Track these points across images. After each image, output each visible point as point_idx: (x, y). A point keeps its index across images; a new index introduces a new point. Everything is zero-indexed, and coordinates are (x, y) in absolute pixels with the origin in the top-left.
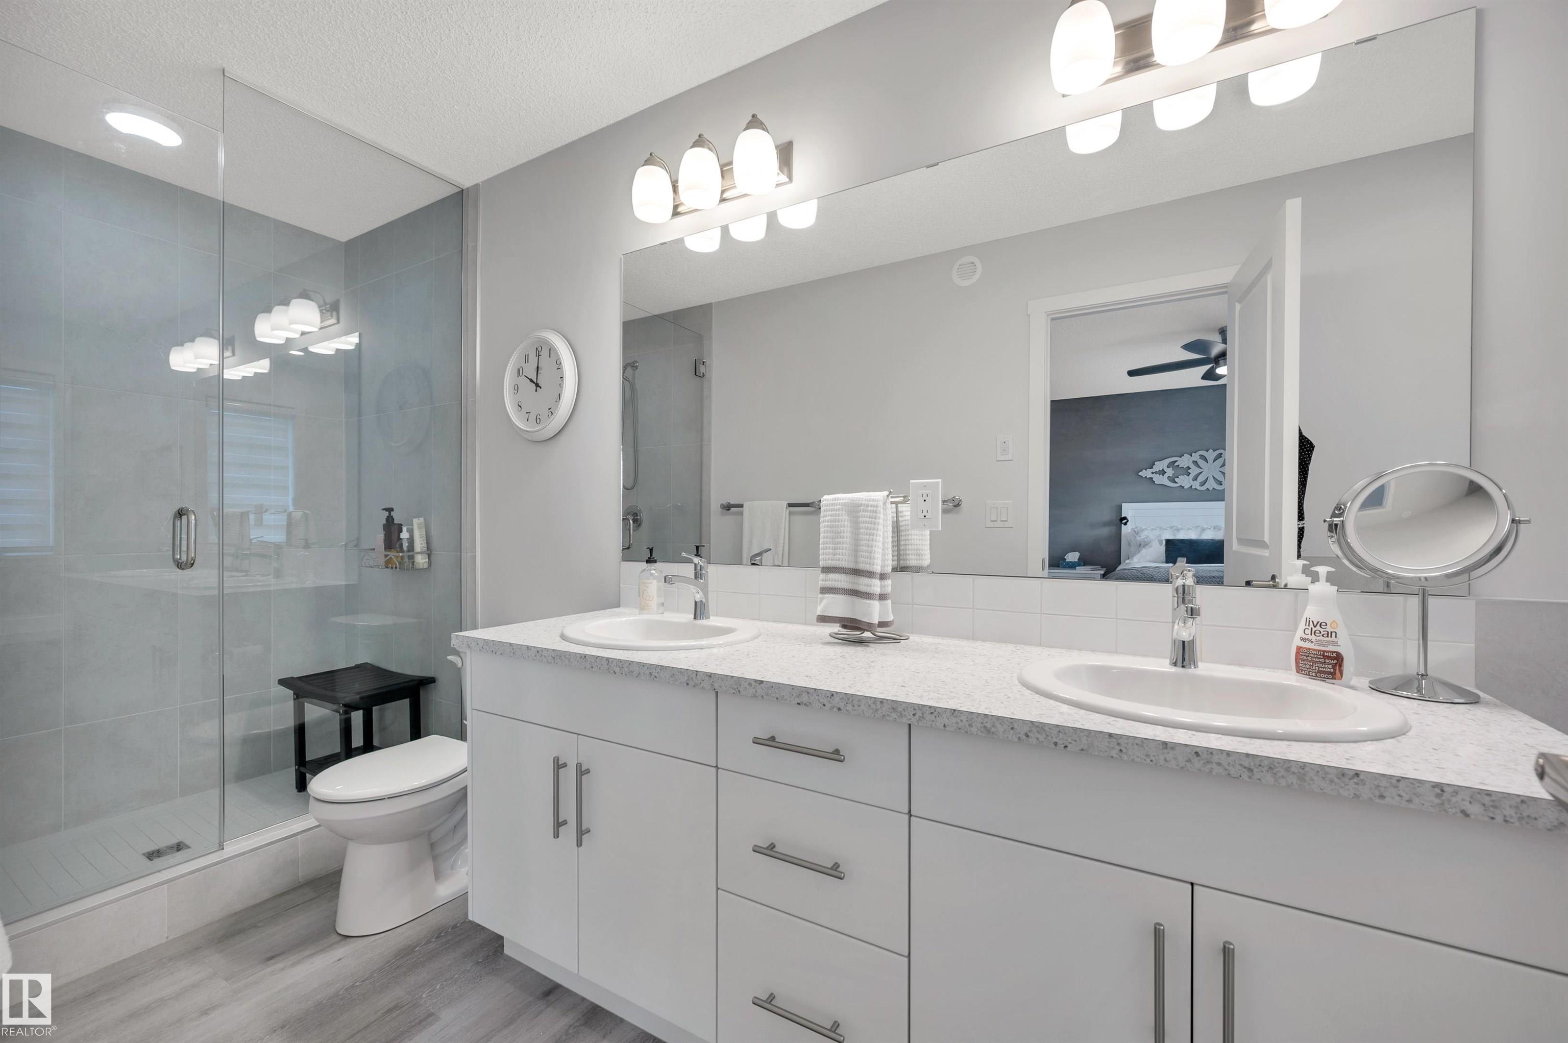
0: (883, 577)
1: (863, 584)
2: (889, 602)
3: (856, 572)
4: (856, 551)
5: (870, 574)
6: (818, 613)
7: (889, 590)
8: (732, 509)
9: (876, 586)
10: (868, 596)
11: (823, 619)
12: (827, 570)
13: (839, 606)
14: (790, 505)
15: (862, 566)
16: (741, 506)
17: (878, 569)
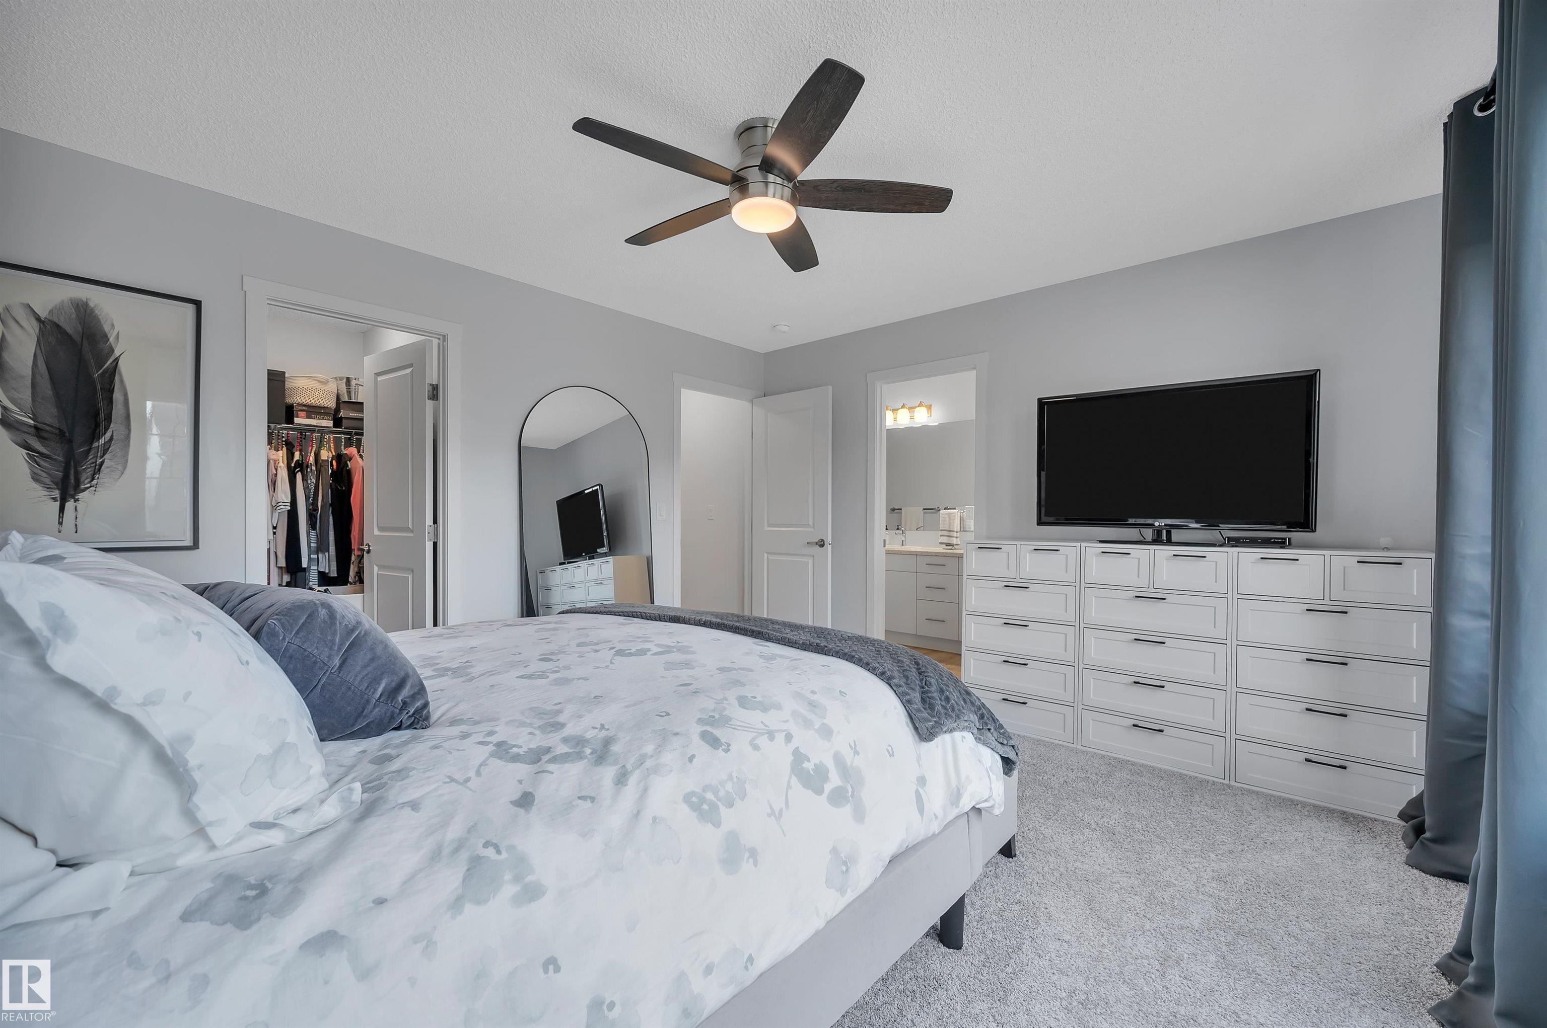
0: (957, 532)
1: (951, 534)
2: (959, 539)
3: (950, 531)
4: (950, 525)
5: (953, 531)
6: (940, 541)
7: (958, 536)
8: (896, 511)
9: (955, 535)
10: (953, 537)
11: (941, 543)
12: (942, 530)
13: (945, 540)
14: (924, 509)
15: (951, 530)
16: (901, 509)
17: (955, 530)
